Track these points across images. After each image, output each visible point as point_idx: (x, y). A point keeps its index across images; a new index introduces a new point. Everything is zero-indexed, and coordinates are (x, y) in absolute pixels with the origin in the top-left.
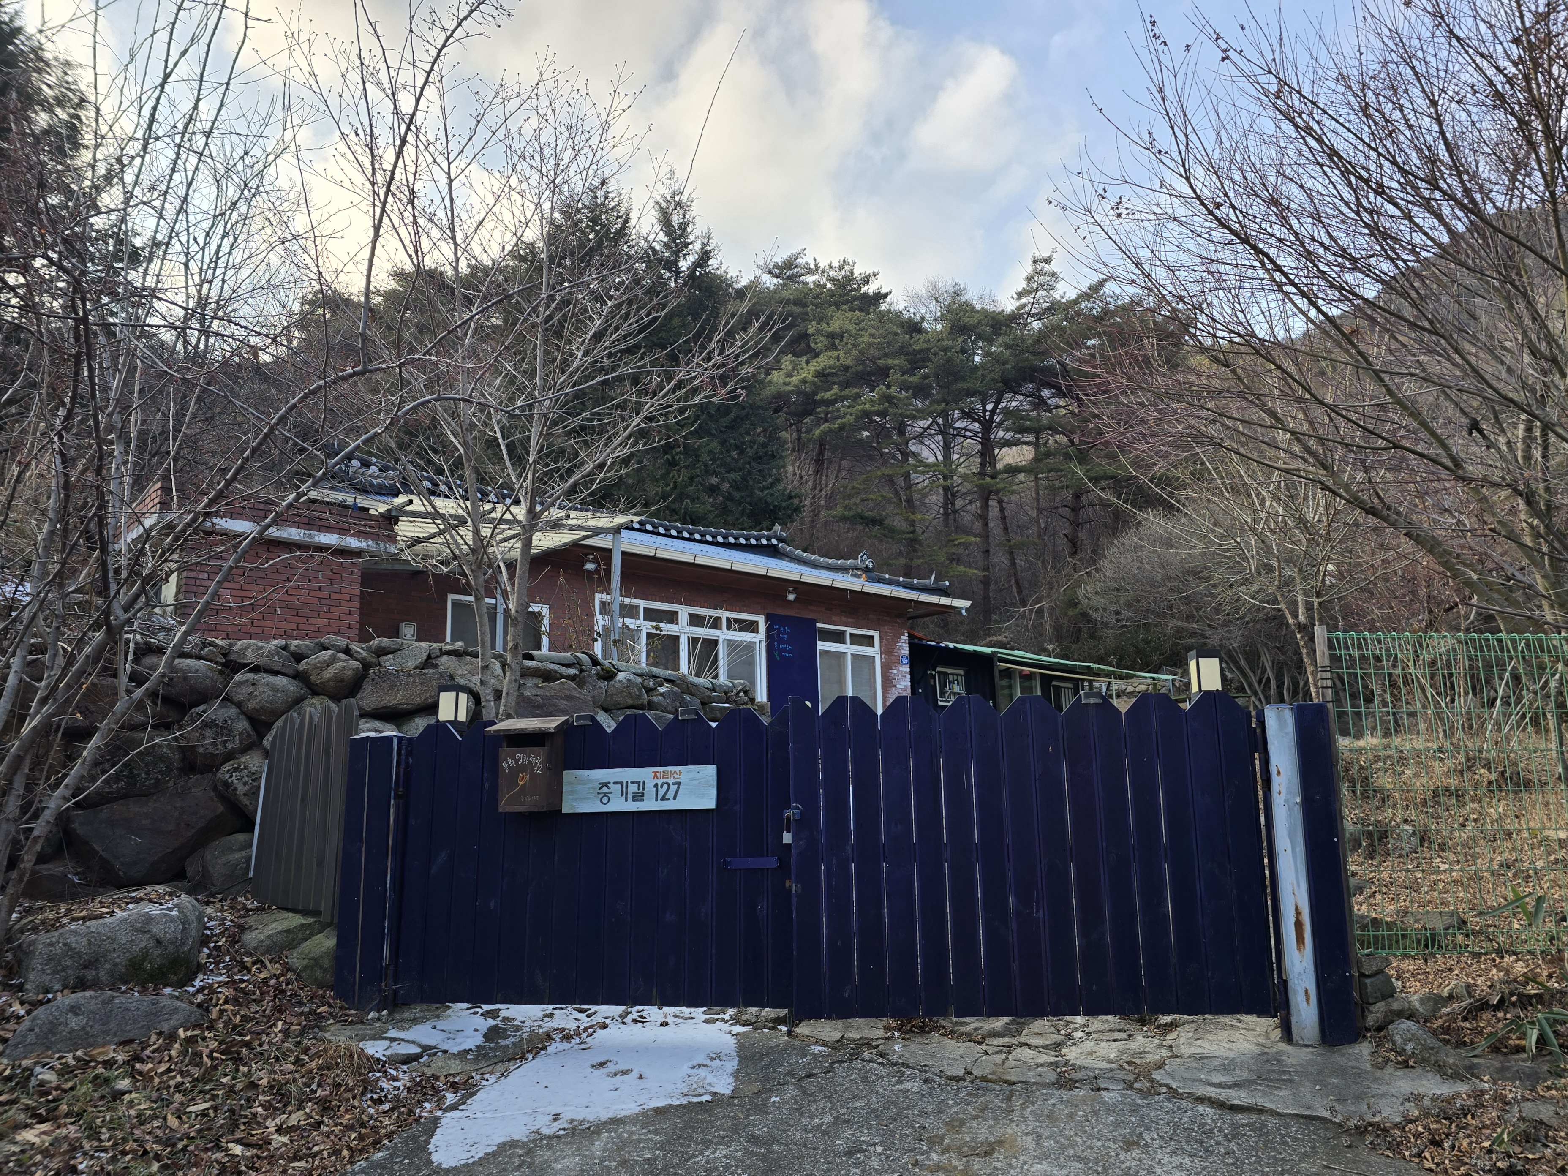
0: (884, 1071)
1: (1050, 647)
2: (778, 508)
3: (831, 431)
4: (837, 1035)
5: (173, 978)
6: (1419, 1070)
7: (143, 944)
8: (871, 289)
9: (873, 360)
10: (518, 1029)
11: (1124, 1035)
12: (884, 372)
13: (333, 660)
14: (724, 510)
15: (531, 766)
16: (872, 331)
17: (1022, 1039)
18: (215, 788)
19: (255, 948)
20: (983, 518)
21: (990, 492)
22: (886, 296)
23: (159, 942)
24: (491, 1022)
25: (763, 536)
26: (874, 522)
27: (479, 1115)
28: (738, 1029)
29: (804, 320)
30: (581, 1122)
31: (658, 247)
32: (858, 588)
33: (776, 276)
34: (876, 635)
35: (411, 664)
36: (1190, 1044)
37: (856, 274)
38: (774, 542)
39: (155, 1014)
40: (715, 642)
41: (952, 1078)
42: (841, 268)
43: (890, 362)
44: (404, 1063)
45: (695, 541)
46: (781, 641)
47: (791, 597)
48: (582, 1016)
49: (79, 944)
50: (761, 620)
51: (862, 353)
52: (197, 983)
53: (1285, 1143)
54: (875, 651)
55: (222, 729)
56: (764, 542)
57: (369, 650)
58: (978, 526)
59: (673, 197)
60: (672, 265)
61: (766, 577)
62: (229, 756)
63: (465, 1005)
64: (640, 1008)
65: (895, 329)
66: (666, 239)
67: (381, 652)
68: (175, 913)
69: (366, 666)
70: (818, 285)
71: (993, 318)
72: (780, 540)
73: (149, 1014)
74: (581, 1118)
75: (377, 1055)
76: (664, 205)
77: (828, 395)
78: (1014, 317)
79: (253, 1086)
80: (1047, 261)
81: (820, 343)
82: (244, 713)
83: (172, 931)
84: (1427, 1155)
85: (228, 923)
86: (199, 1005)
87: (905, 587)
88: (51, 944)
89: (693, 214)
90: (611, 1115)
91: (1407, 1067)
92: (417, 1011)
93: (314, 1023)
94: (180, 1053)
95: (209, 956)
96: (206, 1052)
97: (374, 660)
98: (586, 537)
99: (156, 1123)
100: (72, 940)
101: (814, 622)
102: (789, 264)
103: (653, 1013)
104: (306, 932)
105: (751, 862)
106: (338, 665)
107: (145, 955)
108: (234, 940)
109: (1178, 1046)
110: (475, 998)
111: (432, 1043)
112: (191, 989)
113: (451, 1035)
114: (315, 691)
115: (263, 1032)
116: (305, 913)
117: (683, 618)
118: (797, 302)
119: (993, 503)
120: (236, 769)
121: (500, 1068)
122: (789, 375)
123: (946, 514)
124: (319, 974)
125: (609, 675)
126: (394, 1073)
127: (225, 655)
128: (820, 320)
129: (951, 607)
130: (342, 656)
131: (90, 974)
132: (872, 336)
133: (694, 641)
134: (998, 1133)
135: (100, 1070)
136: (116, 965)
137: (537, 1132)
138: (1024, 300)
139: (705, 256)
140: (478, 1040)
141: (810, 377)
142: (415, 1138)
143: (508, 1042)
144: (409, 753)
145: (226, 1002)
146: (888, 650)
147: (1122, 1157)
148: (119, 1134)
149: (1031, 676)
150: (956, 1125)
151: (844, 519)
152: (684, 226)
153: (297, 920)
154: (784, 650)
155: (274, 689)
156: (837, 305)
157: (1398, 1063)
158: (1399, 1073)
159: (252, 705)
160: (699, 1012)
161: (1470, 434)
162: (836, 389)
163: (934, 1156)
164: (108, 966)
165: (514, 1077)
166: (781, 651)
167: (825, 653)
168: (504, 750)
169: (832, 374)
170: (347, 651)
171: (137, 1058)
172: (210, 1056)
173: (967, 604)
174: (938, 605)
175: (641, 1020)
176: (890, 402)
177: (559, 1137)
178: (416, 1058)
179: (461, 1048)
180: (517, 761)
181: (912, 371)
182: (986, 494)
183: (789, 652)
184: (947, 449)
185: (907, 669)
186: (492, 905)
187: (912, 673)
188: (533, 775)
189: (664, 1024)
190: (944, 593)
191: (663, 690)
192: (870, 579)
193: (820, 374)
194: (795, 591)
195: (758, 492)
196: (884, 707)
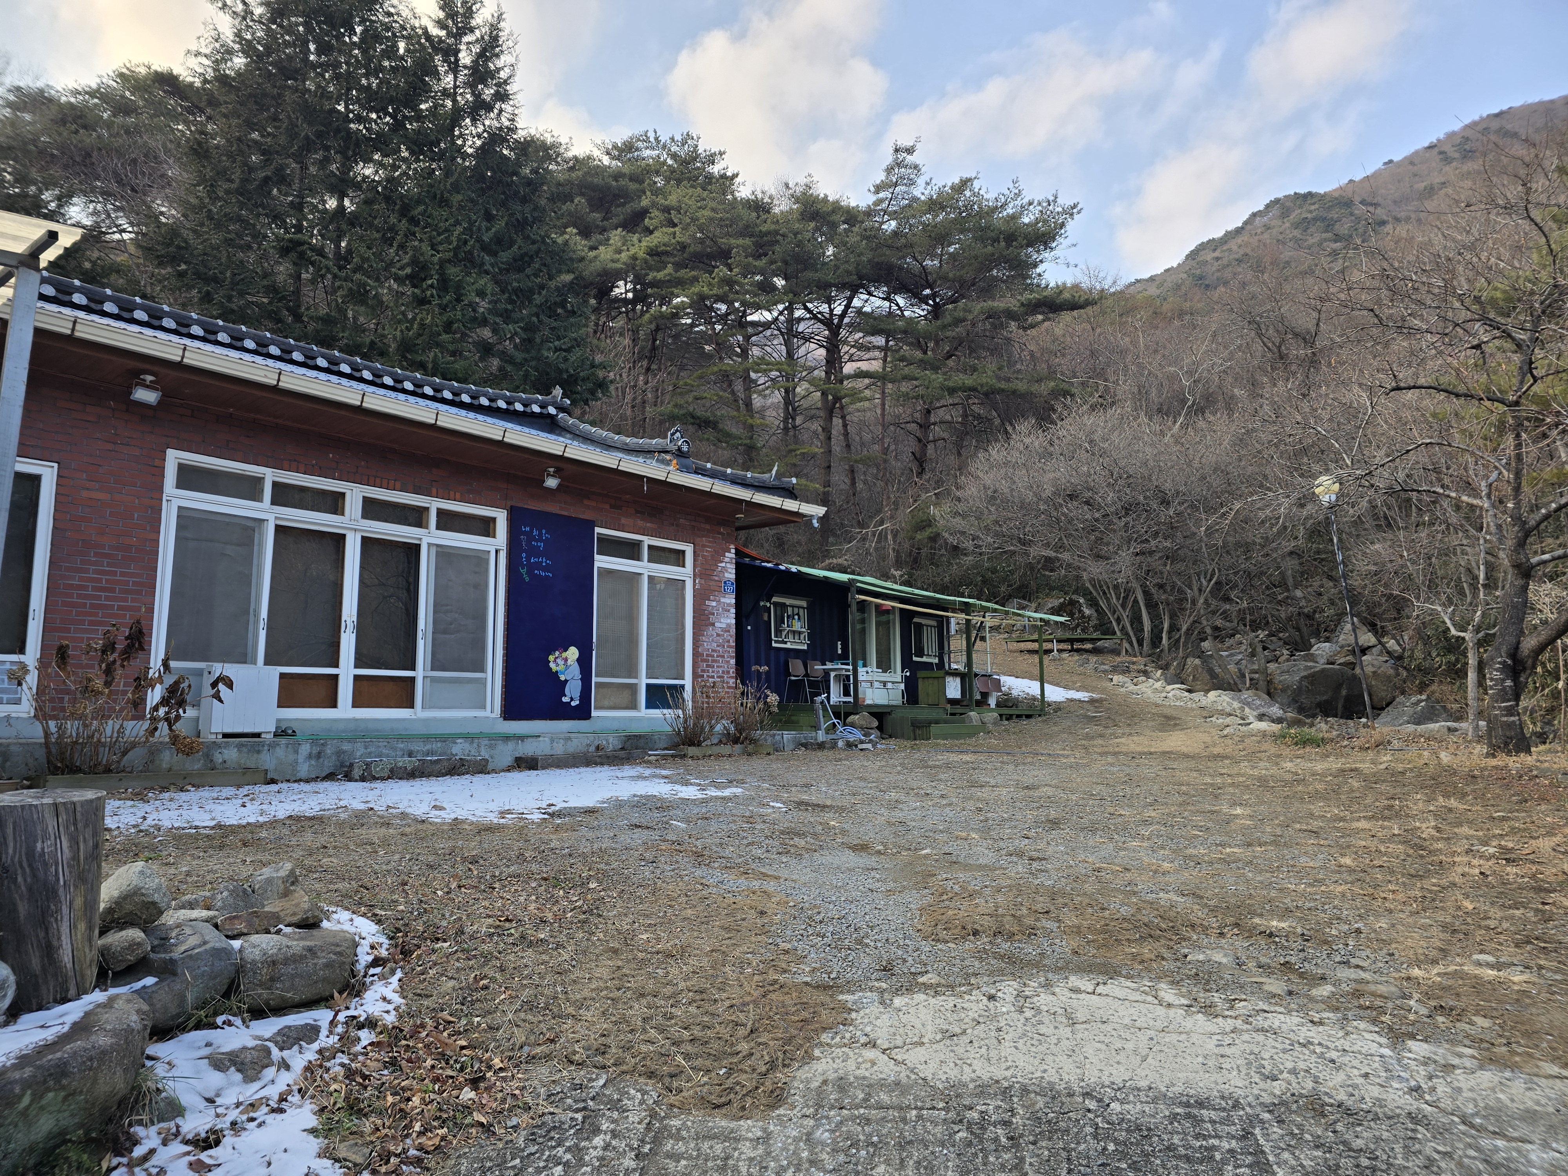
1: (897, 573)
2: (574, 378)
9: (713, 239)
20: (827, 430)
22: (732, 178)
25: (536, 402)
33: (616, 158)
34: (689, 549)
37: (700, 151)
38: (552, 410)
40: (416, 547)
42: (684, 143)
43: (733, 242)
46: (533, 552)
47: (552, 483)
50: (501, 518)
51: (701, 229)
54: (686, 573)
56: (536, 409)
58: (820, 438)
61: (502, 444)
70: (658, 161)
72: (561, 409)
77: (660, 275)
78: (869, 213)
80: (910, 151)
81: (653, 219)
87: (733, 482)
101: (591, 525)
102: (629, 145)
117: (353, 504)
118: (634, 178)
122: (619, 252)
123: (786, 429)
128: (658, 195)
129: (797, 514)
133: (372, 544)
138: (882, 195)
141: (641, 254)
146: (704, 572)
149: (886, 610)
151: (673, 417)
154: (538, 566)
156: (677, 181)
162: (670, 269)
166: (531, 568)
167: (606, 573)
169: (666, 253)
173: (821, 511)
174: (780, 510)
176: (731, 287)
183: (546, 569)
185: (731, 600)
187: (738, 606)
190: (789, 493)
192: (685, 469)
193: (653, 252)
194: (558, 473)
195: (547, 354)
196: (696, 654)
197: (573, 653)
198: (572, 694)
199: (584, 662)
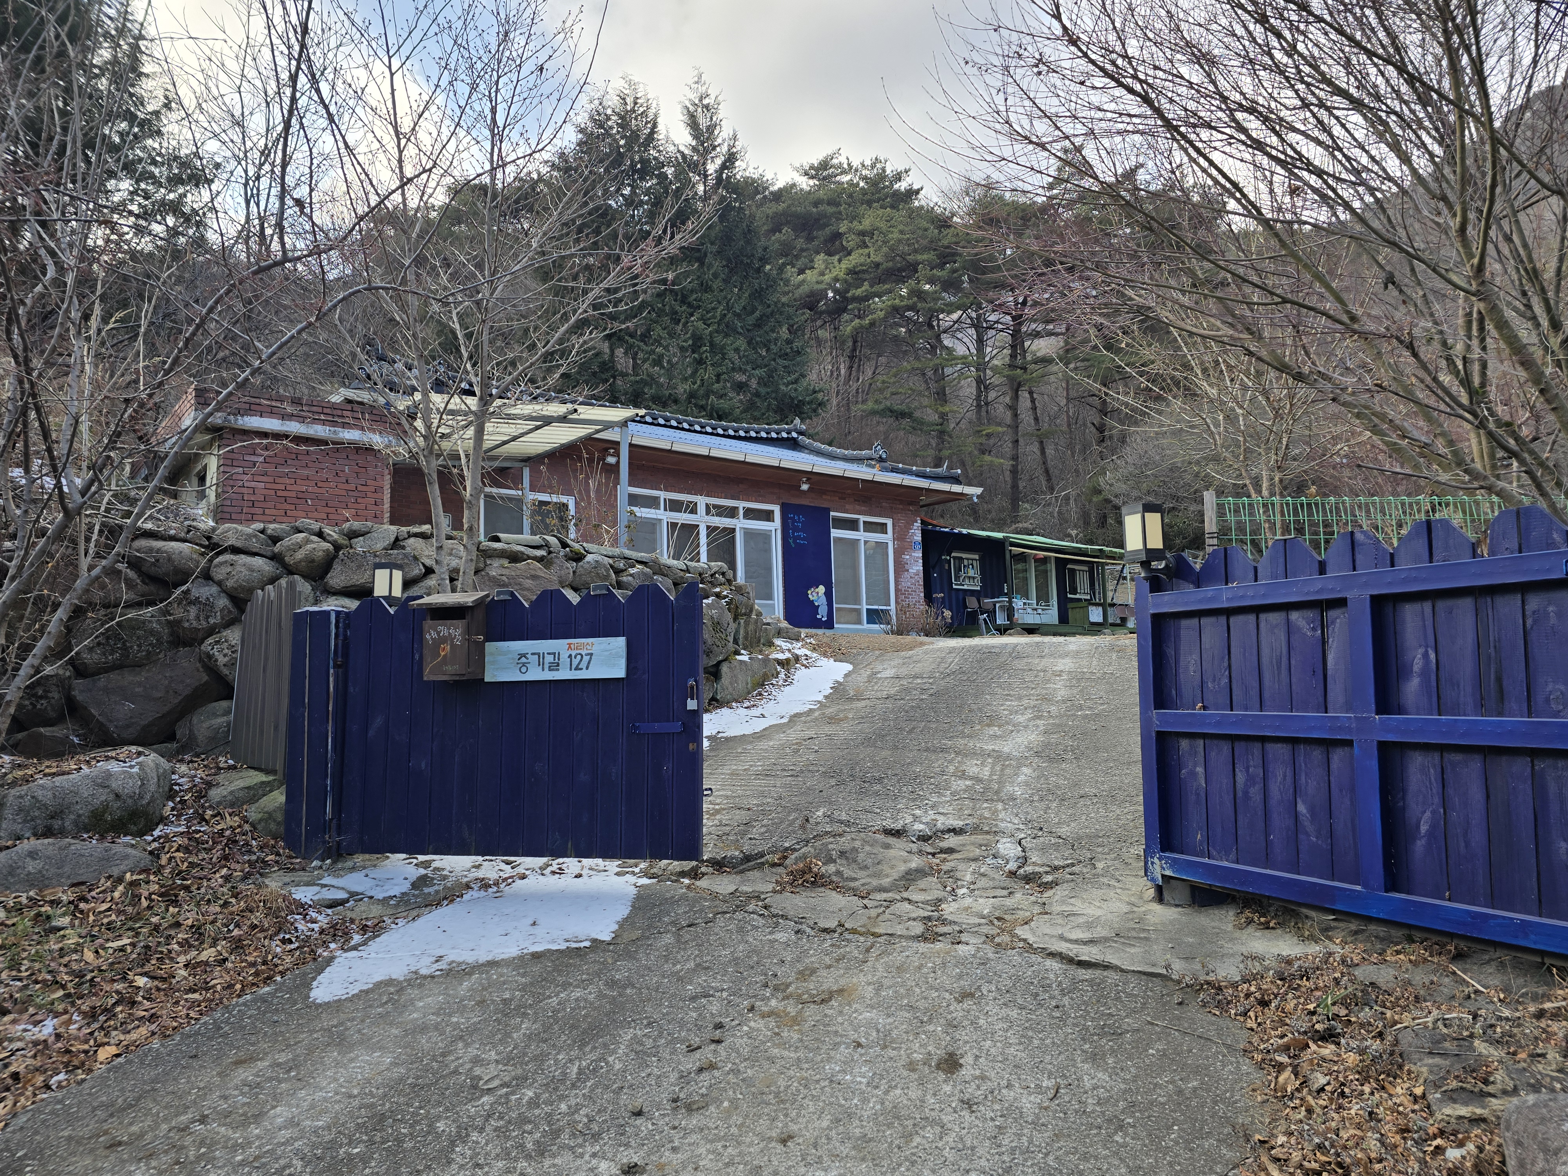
0: (762, 921)
1: (1074, 533)
2: (802, 403)
3: (862, 327)
4: (732, 888)
5: (133, 828)
6: (1279, 931)
7: (103, 798)
8: (902, 186)
9: (903, 256)
10: (445, 878)
11: (1005, 892)
12: (913, 268)
13: (307, 541)
14: (750, 407)
15: (450, 638)
16: (901, 227)
17: (905, 895)
18: (201, 660)
19: (219, 803)
20: (1013, 408)
21: (1019, 385)
22: (917, 192)
23: (118, 796)
24: (422, 871)
25: (784, 430)
26: (901, 415)
27: (373, 955)
28: (645, 881)
29: (838, 219)
30: (459, 964)
31: (686, 152)
32: (869, 477)
33: (812, 177)
34: (889, 522)
35: (379, 546)
36: (1063, 902)
37: (888, 172)
38: (794, 435)
39: (108, 860)
40: (733, 530)
41: (825, 930)
42: (873, 166)
43: (919, 257)
44: (330, 907)
45: (718, 435)
46: (796, 529)
47: (805, 487)
48: (508, 868)
49: (44, 796)
50: (777, 509)
51: (892, 249)
52: (156, 833)
53: (1118, 999)
54: (888, 538)
55: (207, 607)
56: (784, 435)
57: (341, 533)
58: (1008, 417)
59: (701, 100)
60: (698, 167)
61: (778, 468)
62: (211, 631)
63: (404, 856)
64: (561, 860)
65: (925, 224)
66: (694, 143)
67: (353, 535)
68: (136, 770)
69: (337, 547)
70: (850, 183)
71: (1023, 210)
72: (800, 433)
73: (101, 859)
74: (461, 960)
75: (304, 900)
76: (692, 108)
77: (859, 292)
78: (1044, 209)
79: (178, 925)
81: (850, 241)
82: (224, 591)
83: (131, 786)
84: (1251, 1014)
85: (197, 780)
86: (151, 853)
87: (917, 476)
88: (21, 797)
89: (720, 117)
90: (490, 958)
91: (1268, 928)
92: (359, 858)
93: (260, 868)
94: (123, 894)
95: (173, 809)
96: (145, 893)
97: (346, 542)
98: (598, 431)
99: (75, 957)
100: (39, 793)
101: (828, 510)
102: (825, 165)
103: (571, 864)
104: (264, 789)
105: (657, 727)
106: (309, 547)
107: (106, 807)
108: (201, 796)
109: (1051, 904)
110: (412, 849)
111: (359, 889)
112: (150, 838)
113: (379, 883)
114: (290, 571)
115: (205, 877)
116: (267, 772)
117: (701, 509)
118: (831, 202)
119: (1024, 395)
120: (217, 642)
121: (414, 913)
122: (822, 274)
123: (979, 406)
124: (273, 826)
125: (578, 557)
126: (314, 915)
127: (209, 538)
128: (853, 218)
129: (962, 494)
130: (315, 538)
131: (57, 824)
132: (901, 232)
133: (711, 529)
134: (842, 982)
135: (46, 909)
136: (79, 816)
137: (416, 973)
138: (1054, 192)
139: (731, 159)
140: (406, 887)
141: (842, 275)
142: (305, 974)
143: (431, 890)
144: (347, 626)
145: (178, 850)
146: (900, 537)
147: (952, 1008)
148: (37, 966)
149: (1045, 560)
150: (808, 973)
151: (874, 413)
152: (711, 128)
153: (262, 777)
154: (799, 537)
155: (251, 570)
156: (869, 203)
157: (1261, 924)
158: (1258, 934)
159: (230, 583)
160: (613, 865)
161: (1386, 287)
162: (866, 286)
163: (773, 1003)
164: (72, 817)
165: (421, 921)
166: (795, 538)
167: (838, 540)
168: (428, 623)
169: (863, 271)
170: (320, 534)
171: (83, 899)
172: (149, 898)
173: (979, 491)
174: (949, 493)
175: (560, 872)
176: (919, 297)
177: (433, 977)
178: (342, 902)
179: (387, 895)
180: (438, 633)
181: (942, 266)
182: (1016, 387)
183: (804, 539)
184: (980, 342)
185: (919, 554)
186: (423, 766)
187: (925, 558)
188: (453, 646)
189: (579, 876)
190: (956, 480)
191: (632, 571)
192: (884, 469)
193: (851, 272)
194: (809, 481)
195: (783, 388)
196: (897, 590)
197: (821, 589)
198: (822, 614)
199: (828, 594)
